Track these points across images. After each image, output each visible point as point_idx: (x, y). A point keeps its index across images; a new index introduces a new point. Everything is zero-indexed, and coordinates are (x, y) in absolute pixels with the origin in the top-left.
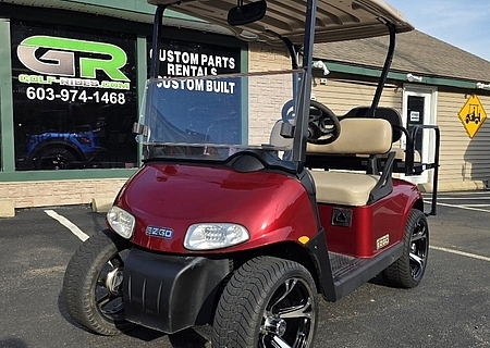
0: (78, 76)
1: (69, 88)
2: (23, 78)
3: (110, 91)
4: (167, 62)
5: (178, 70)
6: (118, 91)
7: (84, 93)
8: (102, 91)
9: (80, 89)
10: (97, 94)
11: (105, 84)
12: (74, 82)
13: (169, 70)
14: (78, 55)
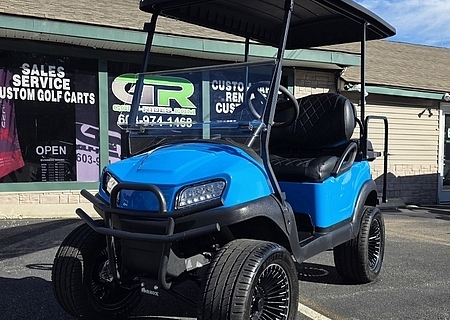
0: (156, 105)
1: (149, 114)
2: (116, 108)
3: (180, 116)
4: (225, 91)
5: (234, 97)
6: (186, 117)
7: (160, 118)
8: (174, 117)
9: (158, 115)
10: (170, 119)
11: (177, 111)
12: (153, 110)
13: (227, 97)
14: (157, 87)
